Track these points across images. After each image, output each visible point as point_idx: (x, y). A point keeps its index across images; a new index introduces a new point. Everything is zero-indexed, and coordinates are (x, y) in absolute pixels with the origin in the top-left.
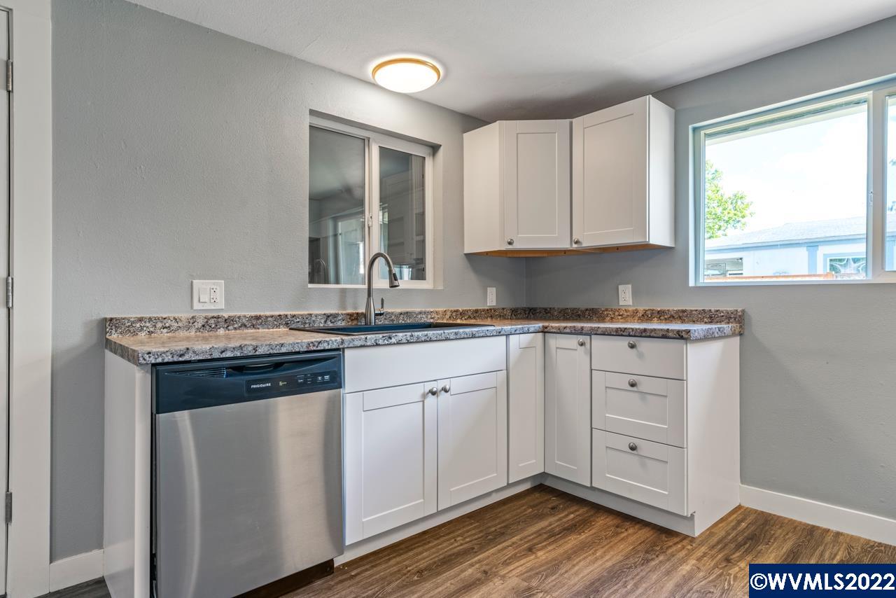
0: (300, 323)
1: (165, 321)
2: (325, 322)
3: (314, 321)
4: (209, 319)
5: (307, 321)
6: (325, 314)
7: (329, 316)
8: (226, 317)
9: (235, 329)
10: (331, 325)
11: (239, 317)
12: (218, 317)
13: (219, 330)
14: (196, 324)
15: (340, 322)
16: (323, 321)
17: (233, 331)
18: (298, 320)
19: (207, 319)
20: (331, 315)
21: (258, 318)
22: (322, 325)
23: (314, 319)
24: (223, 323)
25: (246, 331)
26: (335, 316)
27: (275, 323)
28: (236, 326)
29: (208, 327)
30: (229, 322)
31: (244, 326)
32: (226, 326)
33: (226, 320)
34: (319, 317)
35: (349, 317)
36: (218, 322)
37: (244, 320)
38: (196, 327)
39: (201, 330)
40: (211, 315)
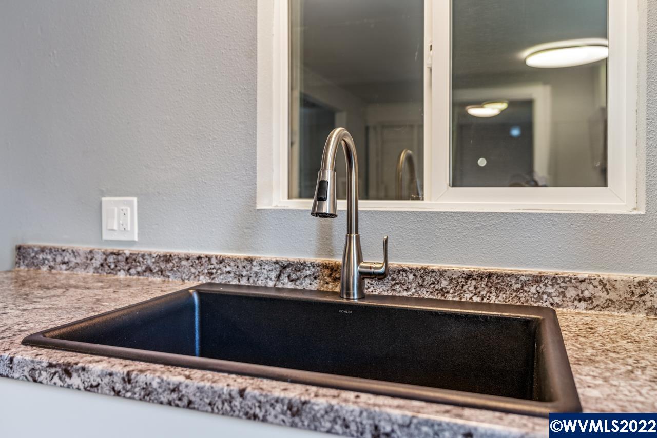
0: (232, 275)
1: (64, 254)
2: (278, 277)
3: (256, 273)
4: (107, 256)
5: (244, 273)
6: (277, 262)
7: (284, 267)
8: (127, 253)
9: (138, 273)
10: (290, 285)
11: (143, 256)
12: (118, 254)
13: (119, 273)
14: (93, 261)
15: (308, 281)
16: (273, 275)
17: (135, 277)
18: (229, 269)
19: (107, 255)
20: (290, 265)
21: (168, 259)
22: (271, 284)
23: (256, 269)
24: (123, 263)
25: (151, 279)
26: (299, 267)
27: (193, 270)
28: (139, 269)
29: (107, 267)
30: (131, 261)
31: (149, 269)
32: (127, 268)
33: (127, 259)
34: (267, 267)
35: (327, 272)
36: (118, 261)
37: (149, 262)
38: (95, 265)
39: (100, 271)
40: (110, 249)
